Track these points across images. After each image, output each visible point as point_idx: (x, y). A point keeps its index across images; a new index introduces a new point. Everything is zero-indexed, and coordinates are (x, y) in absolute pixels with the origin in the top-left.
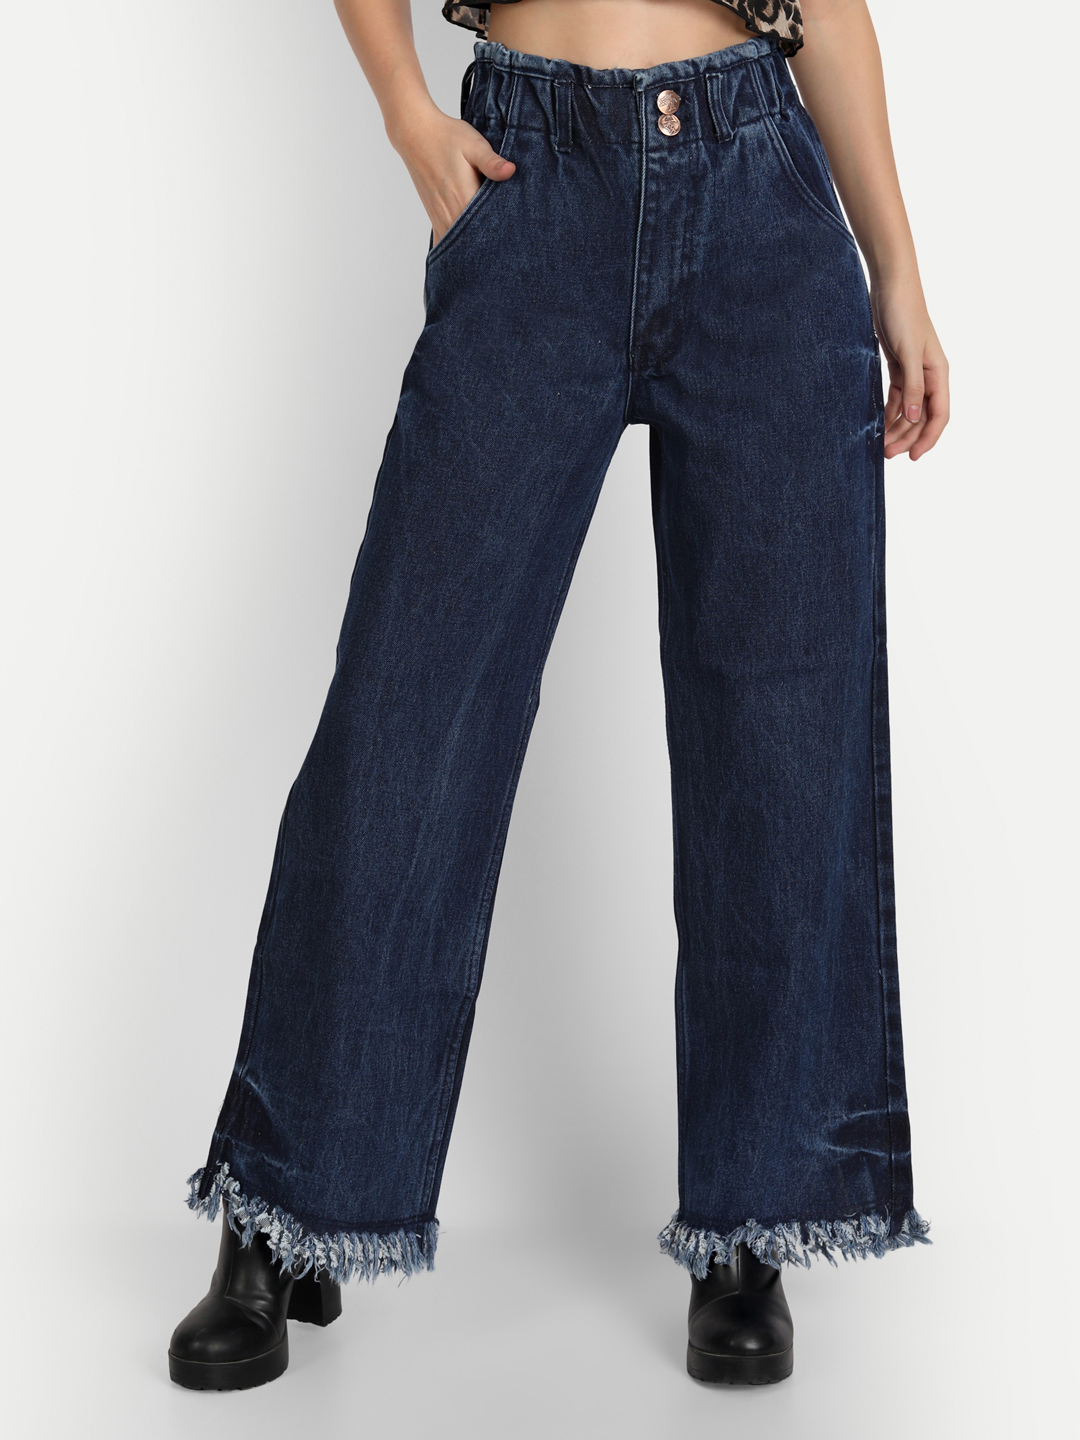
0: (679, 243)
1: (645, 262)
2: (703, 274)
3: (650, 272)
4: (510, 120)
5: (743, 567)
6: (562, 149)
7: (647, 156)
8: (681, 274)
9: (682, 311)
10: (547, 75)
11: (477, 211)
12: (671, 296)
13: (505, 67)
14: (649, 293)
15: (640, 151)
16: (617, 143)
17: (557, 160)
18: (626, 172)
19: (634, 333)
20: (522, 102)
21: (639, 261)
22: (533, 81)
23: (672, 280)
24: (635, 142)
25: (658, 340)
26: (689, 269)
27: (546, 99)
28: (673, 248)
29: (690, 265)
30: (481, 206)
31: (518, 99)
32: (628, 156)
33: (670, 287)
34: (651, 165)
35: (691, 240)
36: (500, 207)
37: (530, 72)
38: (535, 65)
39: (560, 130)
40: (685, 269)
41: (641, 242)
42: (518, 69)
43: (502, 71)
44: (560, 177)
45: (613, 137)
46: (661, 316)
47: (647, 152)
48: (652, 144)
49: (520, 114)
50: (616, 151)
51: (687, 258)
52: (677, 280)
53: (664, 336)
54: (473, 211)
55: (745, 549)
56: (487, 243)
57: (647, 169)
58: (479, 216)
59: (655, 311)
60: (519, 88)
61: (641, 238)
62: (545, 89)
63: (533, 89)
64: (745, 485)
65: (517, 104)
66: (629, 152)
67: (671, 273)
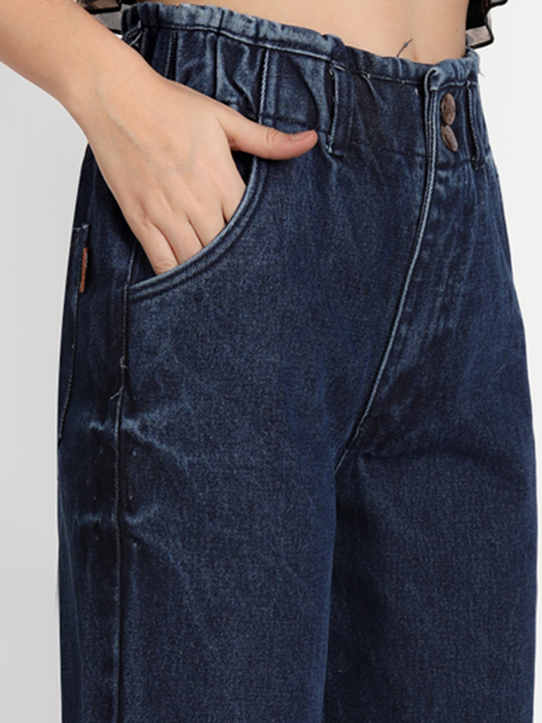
0: (441, 289)
1: (409, 310)
2: (457, 333)
3: (410, 324)
4: (265, 107)
5: (467, 715)
6: (337, 153)
7: (436, 172)
8: (436, 329)
9: (426, 377)
10: (323, 54)
11: (248, 224)
12: (420, 357)
13: (248, 37)
14: (402, 350)
15: (426, 166)
16: (400, 152)
17: (330, 166)
18: (407, 191)
19: (374, 401)
20: (278, 87)
21: (404, 308)
22: (298, 60)
23: (426, 336)
24: (418, 155)
25: (396, 412)
26: (445, 324)
27: (318, 87)
28: (436, 295)
29: (447, 319)
30: (252, 217)
31: (273, 81)
32: (411, 173)
33: (423, 343)
34: (438, 186)
35: (453, 288)
36: (278, 221)
37: (294, 47)
38: (304, 39)
39: (337, 127)
40: (442, 323)
41: (410, 283)
42: (273, 41)
43: (240, 42)
44: (334, 188)
45: (395, 143)
46: (405, 381)
47: (437, 167)
48: (442, 159)
49: (277, 101)
50: (399, 163)
51: (446, 310)
52: (431, 337)
53: (402, 408)
54: (243, 224)
55: (470, 693)
56: (268, 267)
57: (433, 190)
58: (252, 230)
59: (401, 374)
60: (274, 68)
61: (411, 278)
62: (317, 72)
63: (298, 72)
64: (474, 611)
65: (272, 87)
66: (411, 165)
67: (427, 328)
